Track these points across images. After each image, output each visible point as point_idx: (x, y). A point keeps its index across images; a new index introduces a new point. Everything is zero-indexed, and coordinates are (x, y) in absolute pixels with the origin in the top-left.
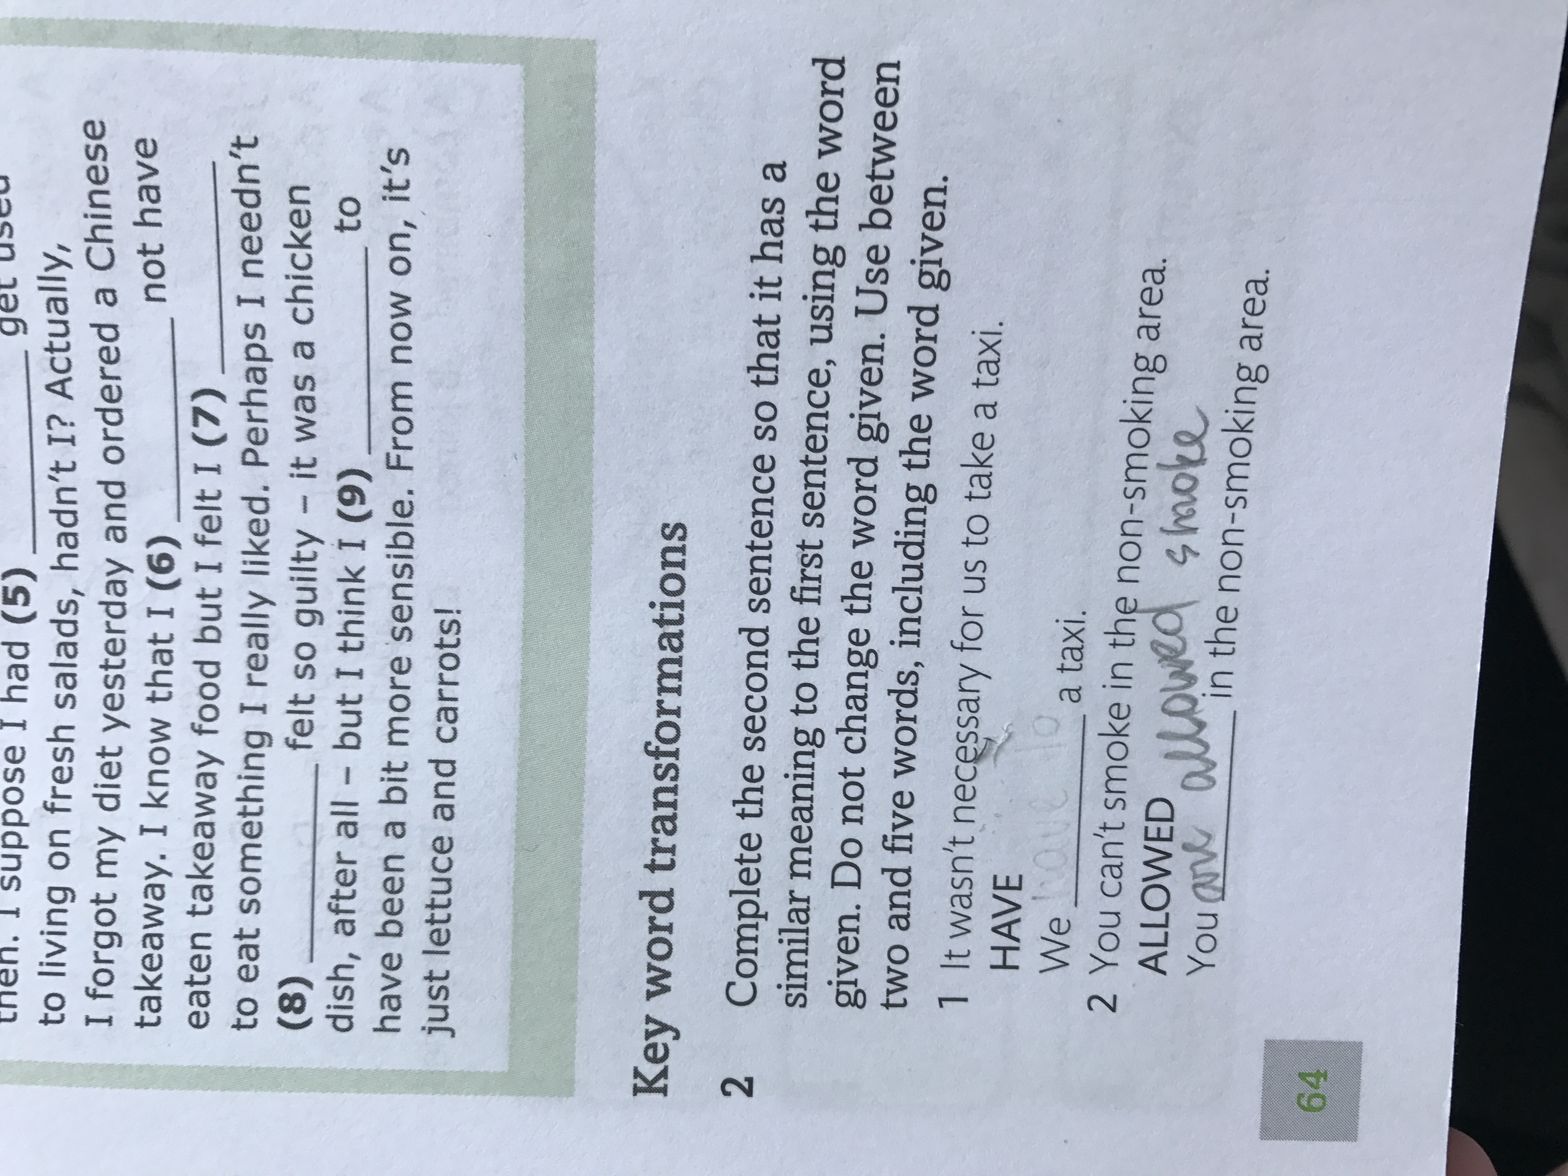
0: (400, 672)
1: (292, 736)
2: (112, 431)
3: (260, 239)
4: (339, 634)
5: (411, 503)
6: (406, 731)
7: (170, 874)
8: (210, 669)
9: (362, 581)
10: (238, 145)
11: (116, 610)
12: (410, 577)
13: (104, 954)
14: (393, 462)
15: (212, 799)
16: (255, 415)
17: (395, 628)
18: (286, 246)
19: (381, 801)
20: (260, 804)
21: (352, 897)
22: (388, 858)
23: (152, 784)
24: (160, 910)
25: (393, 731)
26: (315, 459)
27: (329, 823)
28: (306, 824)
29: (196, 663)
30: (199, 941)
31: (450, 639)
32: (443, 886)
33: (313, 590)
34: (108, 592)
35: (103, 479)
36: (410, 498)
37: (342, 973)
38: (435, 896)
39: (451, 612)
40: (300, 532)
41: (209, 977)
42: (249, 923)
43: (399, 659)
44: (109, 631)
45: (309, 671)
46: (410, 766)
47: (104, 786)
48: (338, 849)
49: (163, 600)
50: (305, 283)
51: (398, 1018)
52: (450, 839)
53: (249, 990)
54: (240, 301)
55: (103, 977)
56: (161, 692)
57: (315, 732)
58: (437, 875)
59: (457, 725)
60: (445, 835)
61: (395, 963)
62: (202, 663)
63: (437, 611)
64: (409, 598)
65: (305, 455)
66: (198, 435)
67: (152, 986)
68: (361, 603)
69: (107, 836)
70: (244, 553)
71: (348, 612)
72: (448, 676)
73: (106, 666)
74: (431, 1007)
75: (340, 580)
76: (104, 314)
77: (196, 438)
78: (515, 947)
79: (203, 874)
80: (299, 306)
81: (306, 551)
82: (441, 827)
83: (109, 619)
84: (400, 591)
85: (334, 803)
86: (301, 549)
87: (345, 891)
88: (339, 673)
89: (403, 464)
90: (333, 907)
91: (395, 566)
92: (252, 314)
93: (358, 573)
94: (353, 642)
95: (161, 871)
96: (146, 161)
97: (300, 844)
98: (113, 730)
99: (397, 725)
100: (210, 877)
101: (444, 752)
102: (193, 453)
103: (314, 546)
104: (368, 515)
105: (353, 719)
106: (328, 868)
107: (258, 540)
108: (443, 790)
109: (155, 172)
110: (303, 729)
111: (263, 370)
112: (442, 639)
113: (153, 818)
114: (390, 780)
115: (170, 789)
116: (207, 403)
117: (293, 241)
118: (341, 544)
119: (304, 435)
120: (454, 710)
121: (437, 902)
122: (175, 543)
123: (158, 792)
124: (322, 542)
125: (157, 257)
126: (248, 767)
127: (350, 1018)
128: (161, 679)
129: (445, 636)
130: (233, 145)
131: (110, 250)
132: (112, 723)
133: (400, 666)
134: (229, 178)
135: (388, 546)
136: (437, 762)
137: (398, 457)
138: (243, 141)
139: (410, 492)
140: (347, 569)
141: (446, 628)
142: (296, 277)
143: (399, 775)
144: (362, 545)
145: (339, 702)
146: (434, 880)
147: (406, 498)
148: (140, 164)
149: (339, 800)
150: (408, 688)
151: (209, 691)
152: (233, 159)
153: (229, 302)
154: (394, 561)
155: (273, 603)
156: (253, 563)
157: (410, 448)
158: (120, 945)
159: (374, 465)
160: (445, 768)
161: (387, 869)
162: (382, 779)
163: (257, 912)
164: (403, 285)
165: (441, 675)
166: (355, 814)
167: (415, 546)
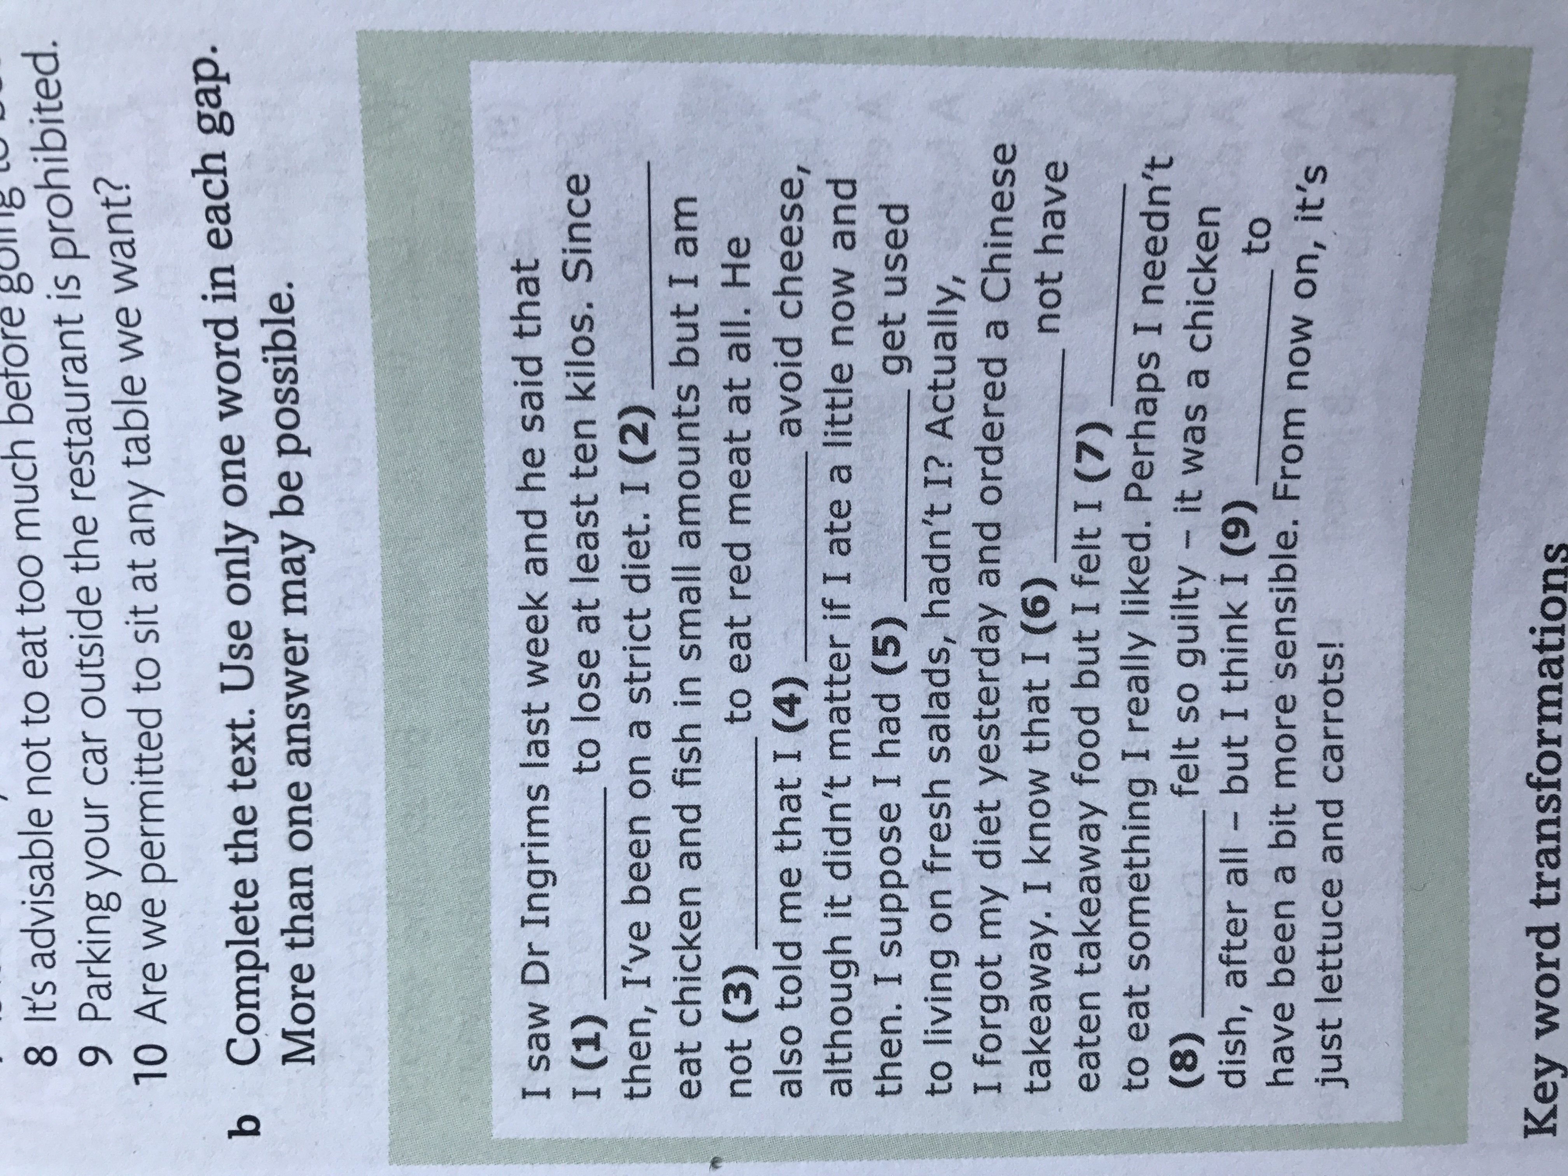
0: (1285, 711)
1: (1178, 782)
2: (991, 470)
3: (1163, 264)
4: (1222, 674)
5: (1295, 533)
6: (1293, 772)
7: (1056, 933)
8: (1089, 716)
9: (1245, 617)
10: (1153, 165)
11: (989, 657)
12: (1293, 611)
13: (990, 1019)
14: (1280, 492)
15: (1097, 852)
16: (1141, 448)
17: (1279, 665)
18: (1190, 270)
19: (1271, 846)
20: (1147, 855)
21: (1244, 947)
22: (1278, 904)
23: (1033, 838)
24: (1047, 971)
25: (1281, 772)
26: (1200, 492)
27: (1218, 871)
28: (1195, 874)
29: (1073, 709)
30: (1087, 1001)
31: (1333, 674)
32: (1334, 931)
33: (1194, 628)
34: (980, 639)
35: (979, 521)
36: (1295, 528)
37: (1234, 1026)
38: (1326, 941)
39: (1334, 645)
40: (1181, 568)
41: (1098, 1038)
42: (1138, 980)
43: (1284, 697)
44: (982, 679)
45: (1193, 714)
46: (1297, 809)
47: (983, 842)
48: (1228, 898)
49: (1038, 645)
50: (1207, 308)
51: (1291, 1070)
52: (1340, 882)
53: (1141, 1049)
54: (1137, 329)
55: (991, 1043)
56: (1038, 742)
57: (1200, 776)
58: (1328, 919)
59: (1343, 763)
60: (1335, 878)
61: (1288, 1013)
62: (1080, 710)
63: (1321, 645)
64: (1293, 633)
65: (1190, 488)
66: (1080, 470)
67: (1040, 1050)
68: (1245, 640)
69: (989, 895)
70: (1123, 592)
71: (1230, 650)
72: (1333, 713)
73: (980, 717)
74: (1325, 1057)
75: (1222, 617)
76: (992, 347)
77: (1078, 474)
78: (1406, 990)
79: (1090, 931)
80: (1198, 332)
81: (1188, 588)
82: (1331, 870)
83: (982, 666)
84: (1284, 626)
85: (1223, 851)
86: (1183, 586)
87: (1237, 941)
88: (1224, 714)
89: (1289, 494)
90: (1224, 958)
91: (1278, 600)
92: (1148, 342)
93: (1241, 608)
94: (1237, 681)
95: (1046, 930)
96: (1055, 185)
97: (1189, 894)
98: (989, 783)
99: (1284, 766)
100: (1098, 934)
101: (1331, 792)
102: (1074, 489)
103: (1196, 582)
104: (1252, 548)
105: (1239, 762)
106: (1218, 916)
107: (1138, 579)
108: (1331, 831)
109: (1063, 196)
110: (1188, 775)
111: (1154, 401)
112: (1325, 675)
113: (1038, 874)
114: (1278, 823)
115: (1053, 844)
116: (1093, 438)
117: (1198, 265)
118: (1224, 579)
119: (1191, 467)
120: (1340, 748)
121: (1328, 948)
122: (1053, 585)
123: (1040, 846)
124: (1204, 578)
125: (1055, 286)
126: (1133, 817)
127: (1242, 1073)
128: (1037, 727)
129: (1328, 671)
130: (1147, 166)
131: (1007, 280)
132: (989, 776)
133: (1285, 704)
134: (1138, 201)
135: (1271, 580)
136: (1325, 803)
137: (1286, 487)
138: (1157, 162)
139: (1295, 523)
140: (1229, 605)
141: (1329, 662)
142: (1197, 303)
143: (1287, 818)
144: (1244, 579)
145: (1224, 745)
146: (1325, 924)
147: (1291, 528)
148: (1048, 188)
149: (1228, 847)
150: (1293, 727)
151: (1089, 739)
152: (1146, 181)
153: (1126, 329)
154: (1276, 595)
155: (1153, 644)
156: (1132, 602)
157: (1298, 477)
158: (1006, 1009)
159: (1261, 496)
160: (1333, 809)
161: (1278, 916)
162: (1271, 823)
163: (1147, 968)
164: (1306, 309)
165: (1326, 712)
166: (1245, 861)
167: (1298, 577)
